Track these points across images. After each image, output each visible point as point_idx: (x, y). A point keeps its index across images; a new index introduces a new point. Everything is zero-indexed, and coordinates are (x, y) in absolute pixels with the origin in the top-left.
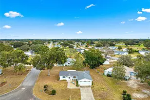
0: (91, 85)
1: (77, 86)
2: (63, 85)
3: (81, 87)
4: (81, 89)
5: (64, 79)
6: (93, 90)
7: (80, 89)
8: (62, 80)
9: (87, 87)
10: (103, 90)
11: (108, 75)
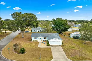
0: (61, 44)
1: (47, 45)
2: (34, 44)
3: (52, 46)
4: (52, 48)
5: (36, 40)
6: (64, 49)
7: (50, 48)
8: (33, 41)
9: (57, 46)
10: (73, 48)
11: (74, 38)
